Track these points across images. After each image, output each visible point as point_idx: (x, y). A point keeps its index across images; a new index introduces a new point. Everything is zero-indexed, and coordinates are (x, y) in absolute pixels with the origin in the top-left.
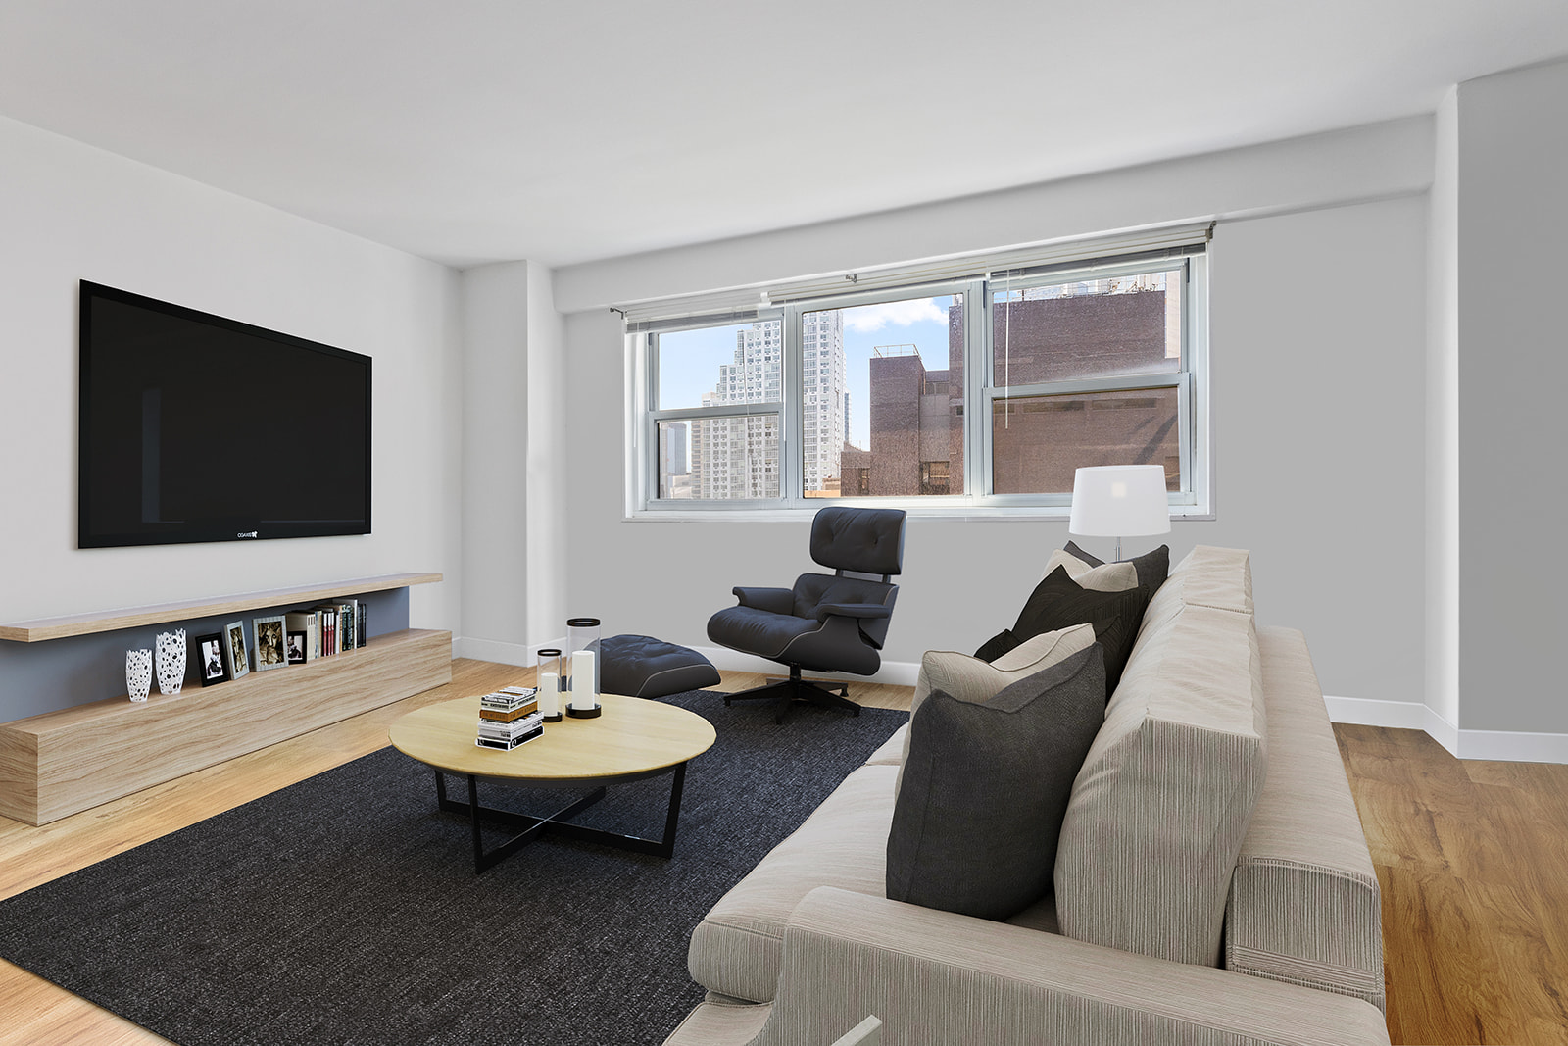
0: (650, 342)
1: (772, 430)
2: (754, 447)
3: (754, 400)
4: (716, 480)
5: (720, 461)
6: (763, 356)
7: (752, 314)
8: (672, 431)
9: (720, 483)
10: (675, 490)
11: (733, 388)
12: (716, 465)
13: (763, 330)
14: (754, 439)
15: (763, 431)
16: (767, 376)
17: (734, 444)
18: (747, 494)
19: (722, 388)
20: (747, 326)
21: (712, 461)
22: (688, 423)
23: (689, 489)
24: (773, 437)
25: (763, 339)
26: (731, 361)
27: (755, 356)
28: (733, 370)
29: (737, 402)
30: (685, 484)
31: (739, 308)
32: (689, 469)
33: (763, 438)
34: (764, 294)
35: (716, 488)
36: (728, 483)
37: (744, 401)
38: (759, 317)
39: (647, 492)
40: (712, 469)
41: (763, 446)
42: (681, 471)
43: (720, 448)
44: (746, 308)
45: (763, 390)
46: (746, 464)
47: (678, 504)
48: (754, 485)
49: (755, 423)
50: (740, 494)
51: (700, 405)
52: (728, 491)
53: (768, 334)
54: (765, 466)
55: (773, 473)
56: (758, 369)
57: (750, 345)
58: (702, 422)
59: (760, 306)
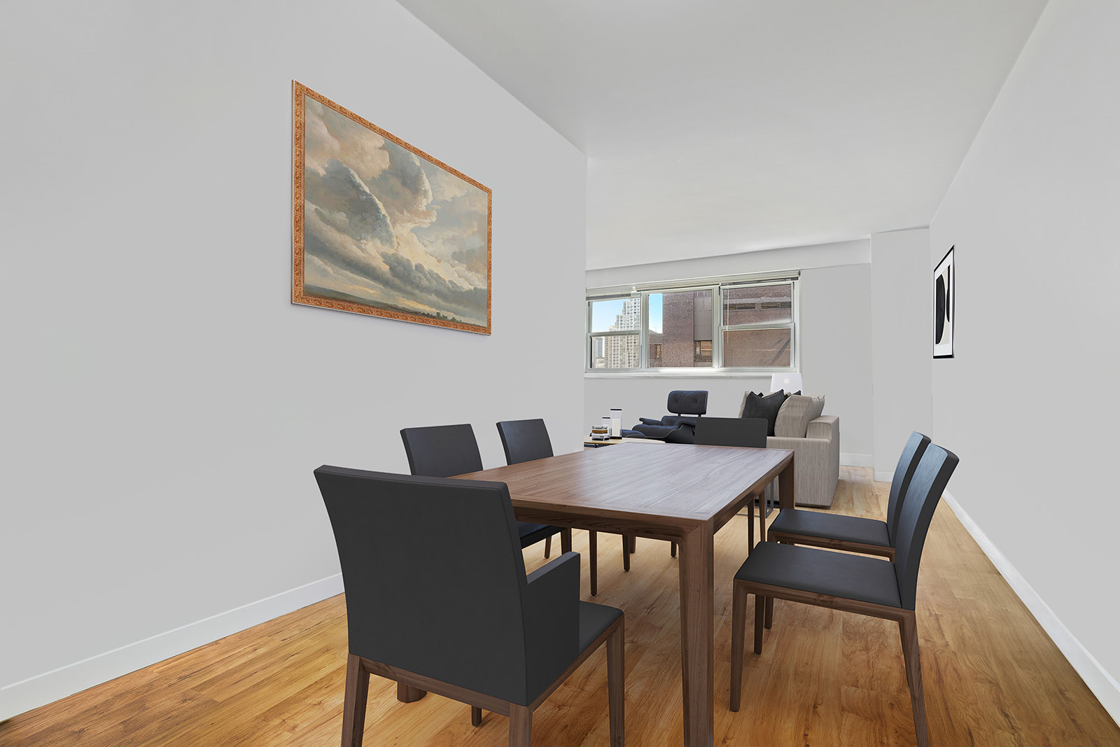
0: (589, 305)
1: (636, 341)
2: (629, 347)
3: (630, 329)
4: (614, 361)
5: (616, 353)
6: (633, 311)
7: (629, 295)
8: (597, 341)
9: (616, 362)
10: (598, 364)
11: (621, 324)
12: (614, 355)
13: (633, 301)
14: (629, 344)
15: (633, 341)
16: (635, 320)
17: (621, 346)
18: (626, 366)
19: (617, 324)
20: (627, 300)
21: (613, 353)
22: (603, 338)
23: (604, 364)
24: (636, 344)
25: (633, 305)
26: (621, 313)
27: (630, 312)
28: (621, 317)
29: (623, 330)
30: (602, 362)
31: (624, 293)
32: (603, 356)
33: (633, 344)
34: (634, 288)
35: (614, 364)
36: (619, 362)
37: (626, 329)
38: (632, 296)
39: (586, 365)
40: (613, 356)
41: (633, 347)
42: (601, 357)
43: (616, 348)
44: (627, 293)
45: (633, 325)
46: (626, 354)
47: (599, 370)
48: (629, 363)
49: (630, 338)
50: (623, 366)
51: (608, 331)
52: (619, 365)
53: (635, 303)
54: (633, 355)
55: (636, 358)
56: (631, 317)
57: (628, 307)
58: (609, 337)
59: (632, 292)
